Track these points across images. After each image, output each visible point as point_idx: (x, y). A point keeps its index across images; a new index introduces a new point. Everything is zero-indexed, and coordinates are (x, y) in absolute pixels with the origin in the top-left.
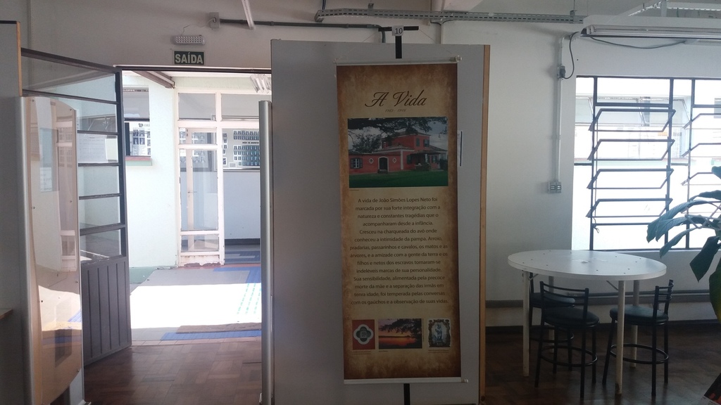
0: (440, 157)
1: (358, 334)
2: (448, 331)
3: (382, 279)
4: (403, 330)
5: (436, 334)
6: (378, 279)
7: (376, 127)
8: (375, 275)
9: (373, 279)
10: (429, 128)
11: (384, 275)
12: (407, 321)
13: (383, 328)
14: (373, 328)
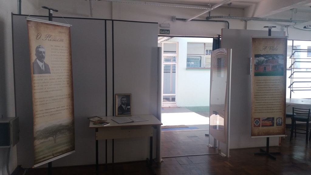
0: (281, 67)
1: (255, 123)
2: (282, 121)
3: (263, 105)
4: (269, 121)
5: (278, 122)
6: (262, 105)
7: (263, 57)
8: (261, 104)
9: (261, 105)
10: (279, 58)
11: (264, 104)
12: (270, 118)
13: (263, 120)
14: (260, 120)
